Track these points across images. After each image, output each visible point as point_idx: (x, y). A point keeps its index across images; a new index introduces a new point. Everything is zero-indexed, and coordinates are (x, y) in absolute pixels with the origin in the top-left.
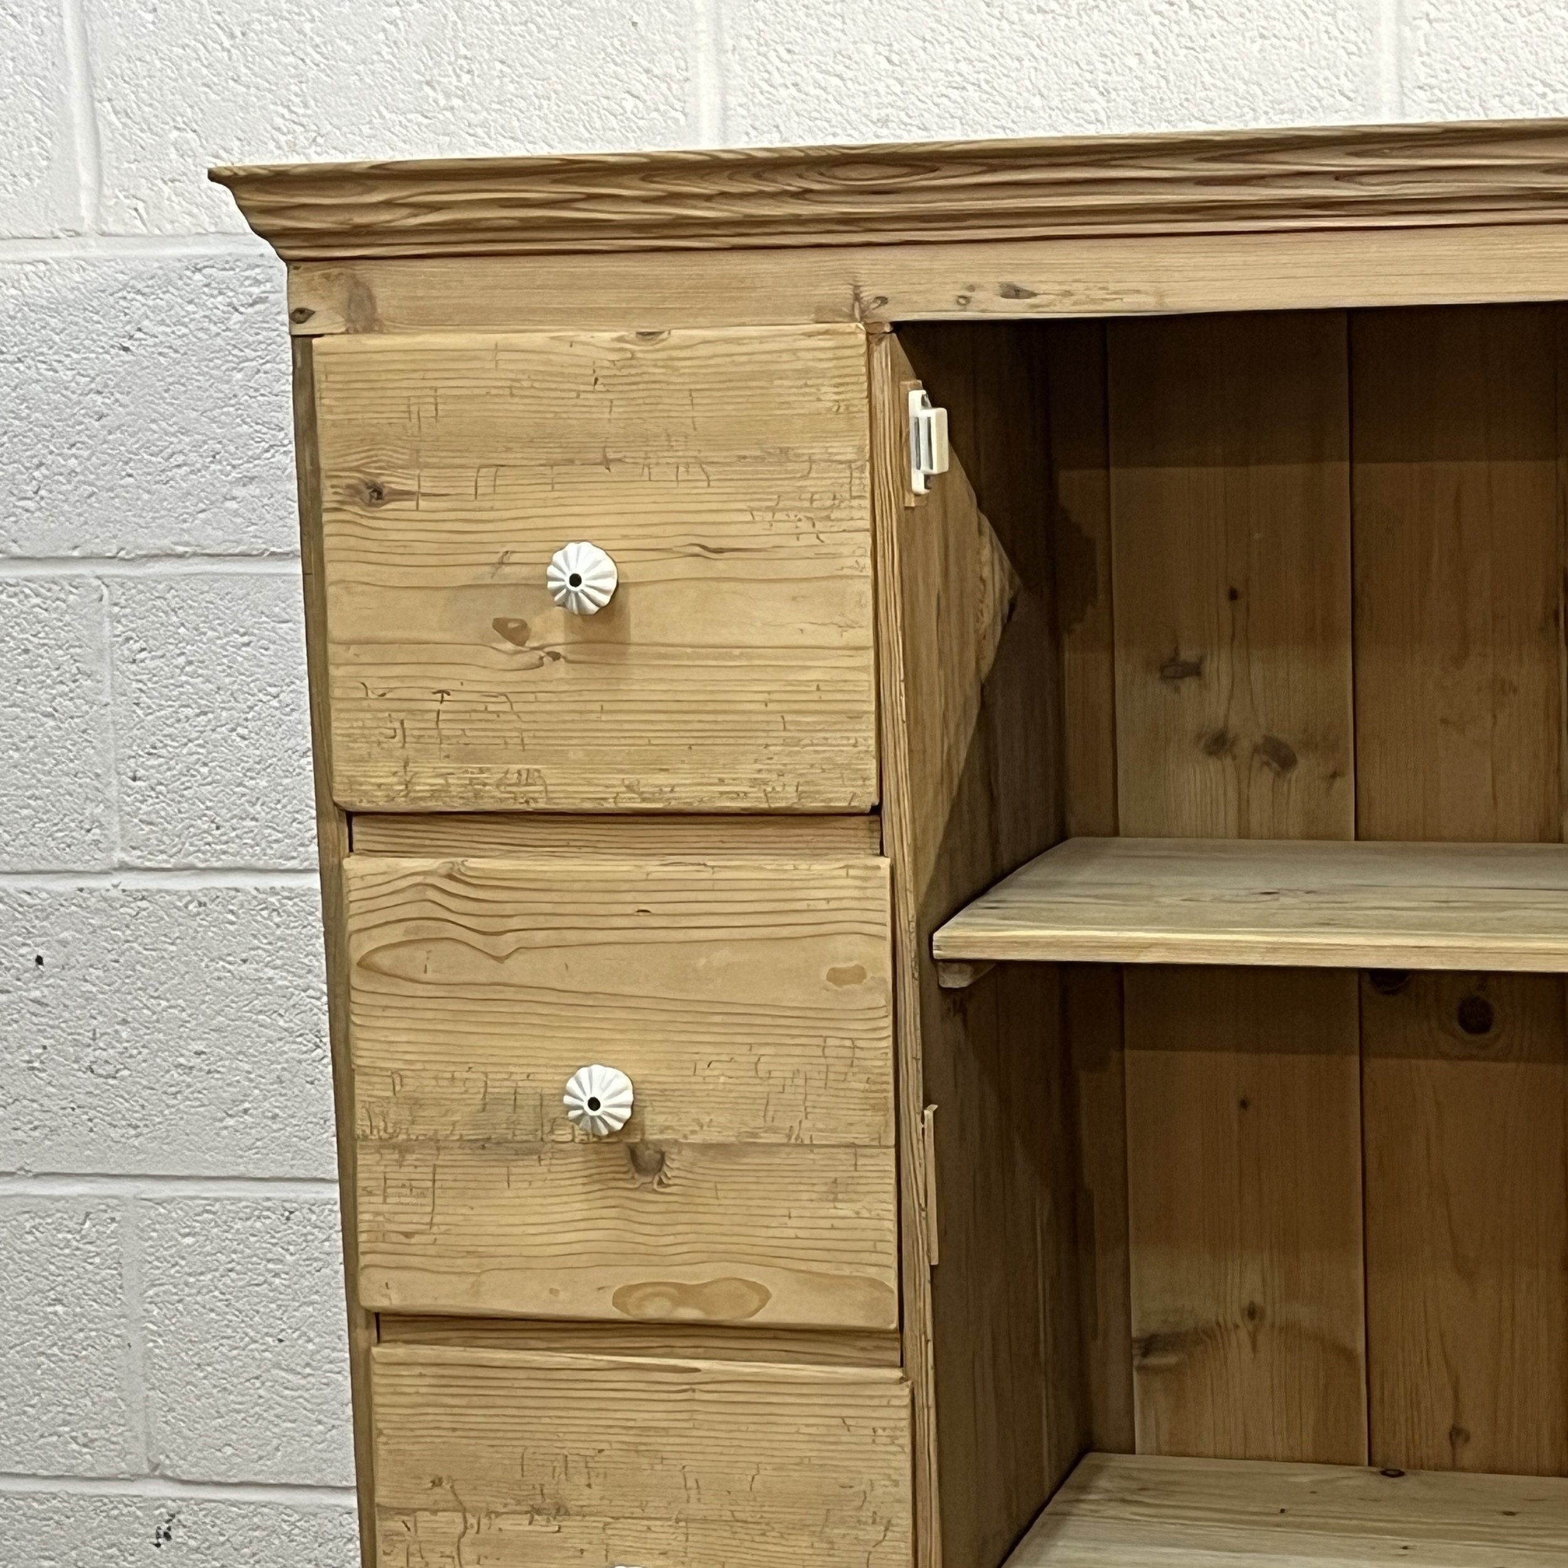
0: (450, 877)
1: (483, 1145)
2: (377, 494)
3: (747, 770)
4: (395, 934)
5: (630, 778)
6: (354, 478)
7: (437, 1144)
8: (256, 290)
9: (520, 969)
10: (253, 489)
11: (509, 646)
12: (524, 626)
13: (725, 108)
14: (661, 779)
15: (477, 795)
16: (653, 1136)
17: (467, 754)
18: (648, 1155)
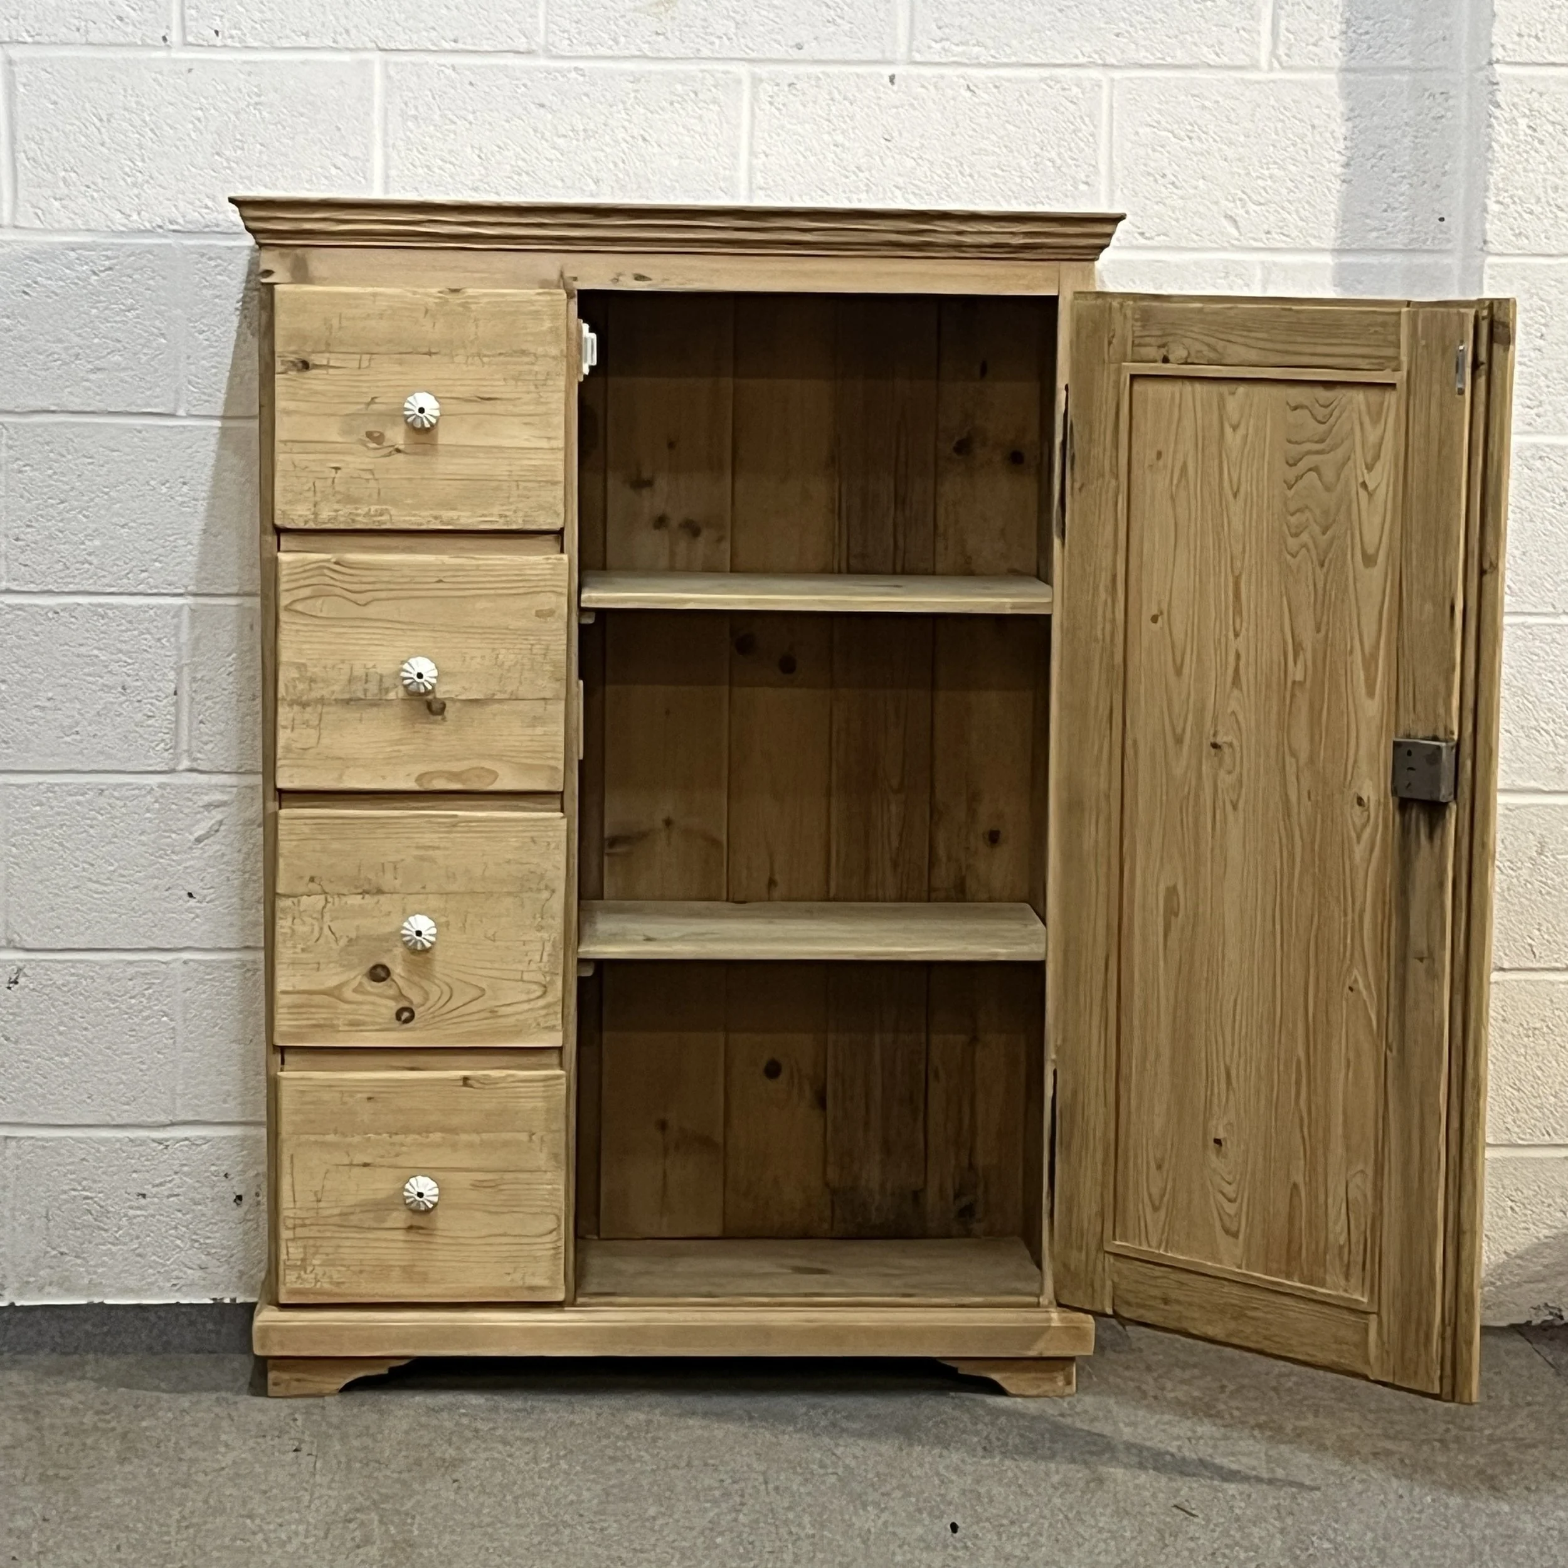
0: (337, 563)
1: (348, 702)
2: (306, 365)
3: (496, 510)
4: (307, 592)
5: (435, 513)
6: (292, 358)
7: (322, 701)
8: (107, 263)
9: (371, 611)
10: (100, 375)
11: (374, 445)
12: (382, 435)
13: (387, 176)
14: (453, 514)
15: (353, 521)
16: (439, 695)
17: (349, 499)
18: (435, 706)
